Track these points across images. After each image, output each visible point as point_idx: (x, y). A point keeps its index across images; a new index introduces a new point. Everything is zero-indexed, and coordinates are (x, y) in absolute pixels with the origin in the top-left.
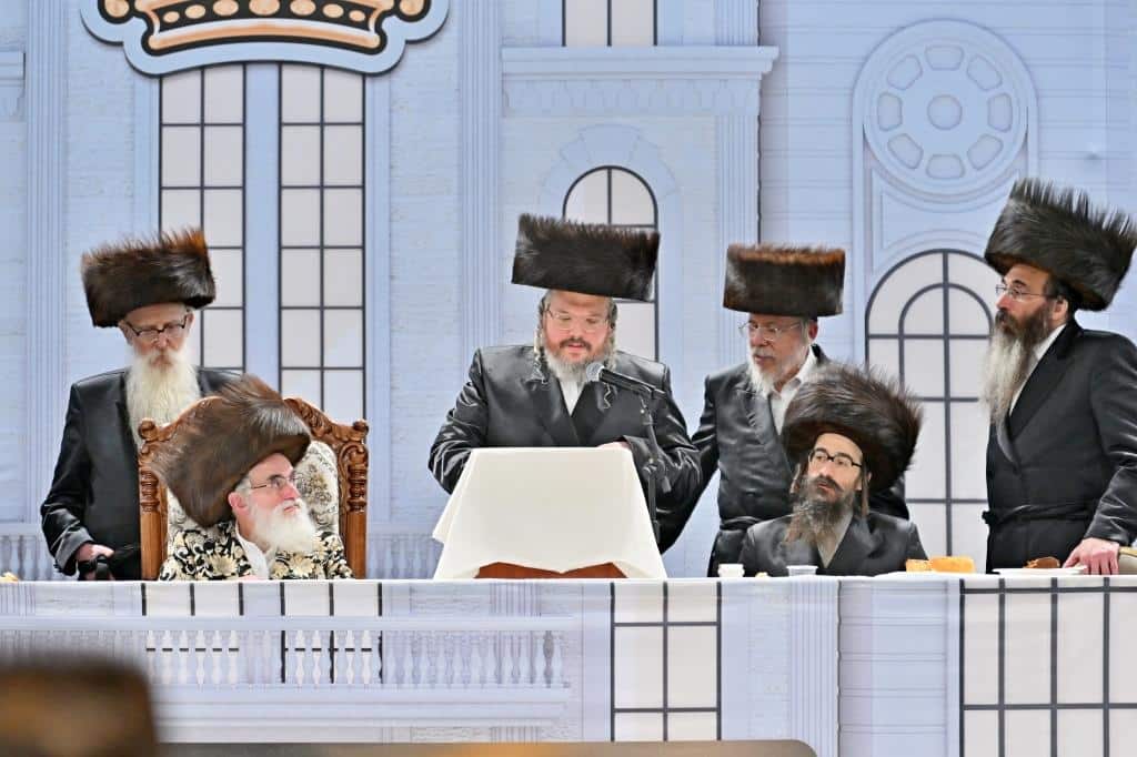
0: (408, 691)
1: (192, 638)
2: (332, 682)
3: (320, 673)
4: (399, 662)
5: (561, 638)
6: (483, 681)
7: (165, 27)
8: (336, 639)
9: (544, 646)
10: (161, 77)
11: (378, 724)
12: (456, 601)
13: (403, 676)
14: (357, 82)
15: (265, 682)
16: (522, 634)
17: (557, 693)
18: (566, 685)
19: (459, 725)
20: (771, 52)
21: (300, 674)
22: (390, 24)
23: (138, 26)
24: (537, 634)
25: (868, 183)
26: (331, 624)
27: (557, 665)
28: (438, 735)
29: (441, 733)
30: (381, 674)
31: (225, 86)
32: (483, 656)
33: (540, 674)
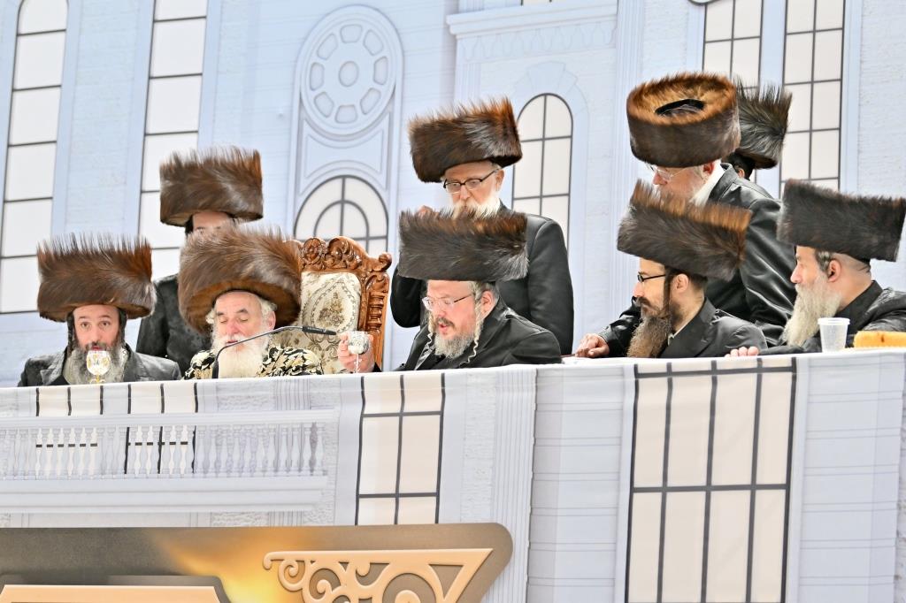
0: (212, 480)
1: (66, 435)
2: (159, 472)
3: (151, 465)
4: (207, 453)
5: (323, 429)
6: (264, 470)
8: (164, 433)
9: (311, 436)
11: (188, 510)
12: (249, 397)
13: (208, 466)
15: (112, 474)
16: (294, 426)
17: (319, 481)
18: (325, 473)
19: (245, 511)
21: (138, 465)
24: (305, 426)
26: (162, 420)
27: (319, 455)
28: (230, 520)
29: (232, 518)
30: (193, 463)
32: (266, 447)
33: (306, 463)
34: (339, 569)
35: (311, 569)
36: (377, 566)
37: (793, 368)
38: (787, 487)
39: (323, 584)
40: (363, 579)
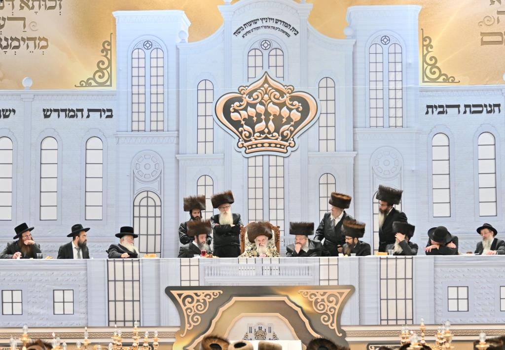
0: (284, 277)
1: (247, 268)
2: (271, 275)
3: (269, 274)
4: (283, 272)
5: (311, 267)
6: (297, 275)
7: (249, 149)
8: (272, 268)
9: (308, 268)
10: (248, 158)
11: (279, 282)
13: (283, 274)
14: (283, 158)
15: (259, 275)
16: (304, 267)
17: (310, 277)
18: (312, 276)
19: (293, 283)
20: (356, 153)
21: (266, 274)
22: (288, 148)
23: (244, 149)
24: (306, 266)
25: (373, 176)
26: (271, 265)
27: (310, 272)
30: (279, 273)
31: (259, 159)
32: (297, 271)
33: (307, 274)
34: (316, 294)
35: (309, 294)
36: (325, 293)
37: (412, 258)
38: (412, 279)
39: (313, 296)
40: (322, 295)
